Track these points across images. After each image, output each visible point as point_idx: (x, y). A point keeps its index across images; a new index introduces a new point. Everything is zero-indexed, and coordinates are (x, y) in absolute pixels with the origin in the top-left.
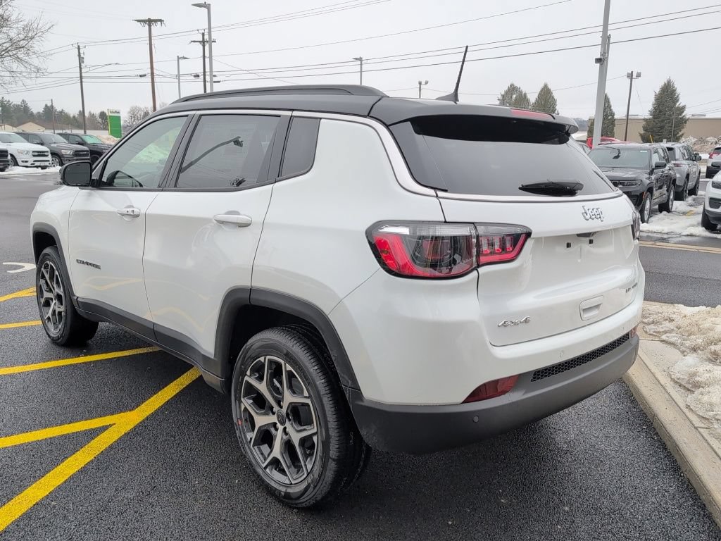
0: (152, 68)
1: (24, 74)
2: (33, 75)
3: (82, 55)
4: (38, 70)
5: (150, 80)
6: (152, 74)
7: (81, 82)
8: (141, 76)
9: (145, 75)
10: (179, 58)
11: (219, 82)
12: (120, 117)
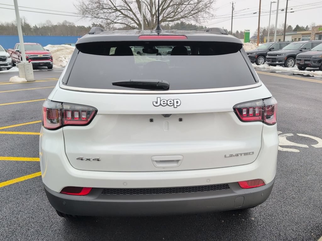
0: (260, 9)
1: (208, 18)
2: (211, 18)
3: (234, 7)
4: (213, 15)
5: (258, 15)
6: (260, 11)
7: (232, 19)
8: (254, 13)
9: (256, 13)
10: (271, 3)
11: (294, 12)
12: (249, 33)
